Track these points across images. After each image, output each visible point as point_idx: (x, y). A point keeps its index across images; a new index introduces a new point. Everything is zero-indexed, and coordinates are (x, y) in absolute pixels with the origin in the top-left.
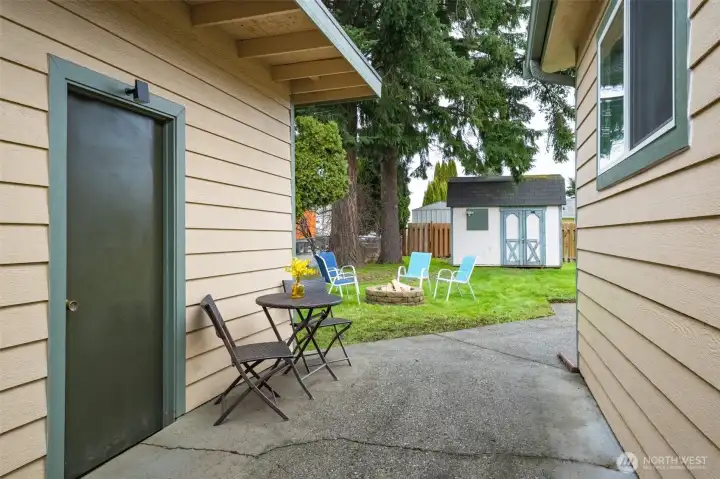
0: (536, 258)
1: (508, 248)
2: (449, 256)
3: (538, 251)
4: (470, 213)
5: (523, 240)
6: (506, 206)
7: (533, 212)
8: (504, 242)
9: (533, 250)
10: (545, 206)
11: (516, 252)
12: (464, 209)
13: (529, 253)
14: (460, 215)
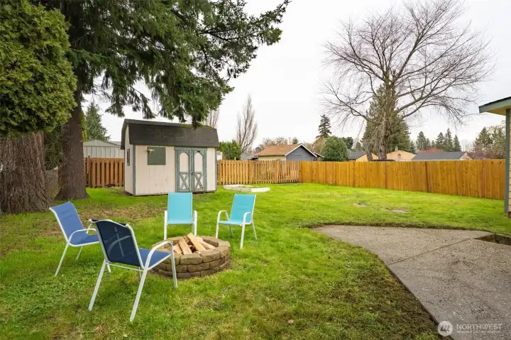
0: (201, 186)
1: (181, 179)
2: (123, 186)
3: (202, 181)
4: (151, 150)
5: (192, 173)
6: (179, 146)
7: (198, 152)
8: (178, 174)
9: (199, 180)
10: (206, 147)
11: (187, 181)
12: (146, 147)
13: (196, 182)
14: (141, 152)
